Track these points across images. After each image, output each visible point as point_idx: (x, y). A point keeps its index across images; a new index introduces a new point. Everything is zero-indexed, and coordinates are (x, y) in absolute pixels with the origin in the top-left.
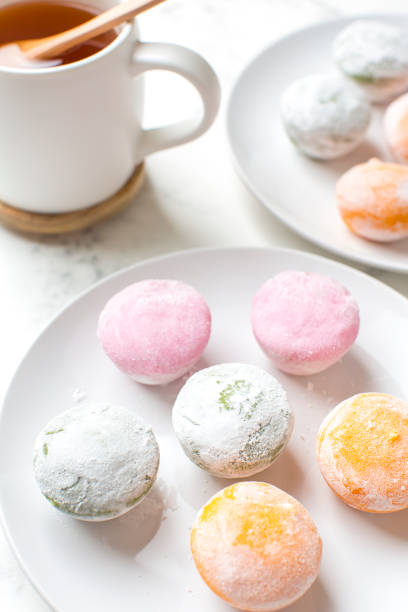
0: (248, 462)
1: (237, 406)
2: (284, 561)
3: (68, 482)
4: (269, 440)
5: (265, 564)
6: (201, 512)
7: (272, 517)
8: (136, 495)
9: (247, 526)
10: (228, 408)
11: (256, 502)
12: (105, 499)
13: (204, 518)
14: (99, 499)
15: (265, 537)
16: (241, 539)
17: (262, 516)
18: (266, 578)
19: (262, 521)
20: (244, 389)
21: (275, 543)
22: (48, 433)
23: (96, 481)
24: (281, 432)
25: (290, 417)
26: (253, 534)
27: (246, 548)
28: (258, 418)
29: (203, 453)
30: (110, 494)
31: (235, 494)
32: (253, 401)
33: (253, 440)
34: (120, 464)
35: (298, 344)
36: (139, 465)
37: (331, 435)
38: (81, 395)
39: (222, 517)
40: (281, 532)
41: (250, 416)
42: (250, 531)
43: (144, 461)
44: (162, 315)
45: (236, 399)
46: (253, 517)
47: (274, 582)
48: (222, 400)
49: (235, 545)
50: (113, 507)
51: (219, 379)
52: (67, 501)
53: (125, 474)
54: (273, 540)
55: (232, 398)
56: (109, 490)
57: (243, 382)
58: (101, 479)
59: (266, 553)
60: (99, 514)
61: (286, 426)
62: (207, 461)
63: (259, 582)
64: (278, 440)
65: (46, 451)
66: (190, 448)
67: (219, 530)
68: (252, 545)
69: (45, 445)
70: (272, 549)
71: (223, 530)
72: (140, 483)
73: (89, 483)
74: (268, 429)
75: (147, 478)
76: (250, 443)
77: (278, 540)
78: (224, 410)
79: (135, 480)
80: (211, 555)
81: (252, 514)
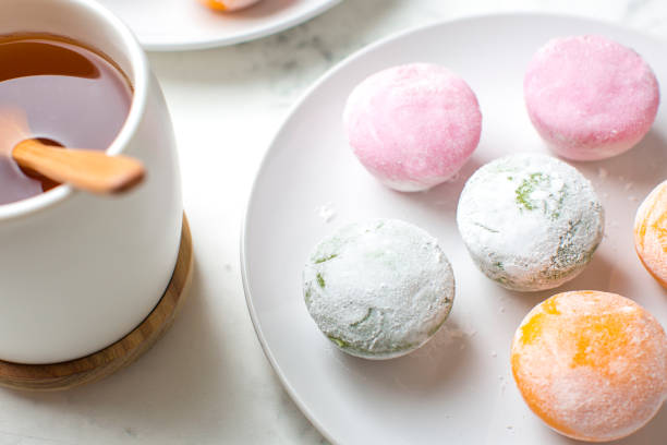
0: (563, 269)
1: (540, 204)
2: (634, 378)
3: (357, 315)
4: (582, 240)
5: (612, 385)
6: (519, 334)
7: (613, 326)
8: (438, 322)
9: (583, 344)
10: (530, 208)
11: (587, 314)
12: (405, 331)
13: (526, 340)
14: (397, 332)
15: (607, 353)
16: (579, 360)
17: (598, 328)
18: (617, 400)
19: (600, 335)
21: (620, 358)
22: (319, 262)
23: (392, 311)
24: (594, 229)
25: (601, 210)
26: (593, 351)
27: (586, 369)
28: (567, 216)
29: (507, 265)
30: (410, 324)
31: (558, 308)
32: (558, 196)
33: (566, 242)
34: (415, 288)
35: (595, 122)
36: (436, 286)
37: (655, 226)
38: (330, 213)
39: (549, 337)
40: (626, 343)
41: (558, 215)
42: (589, 349)
43: (441, 281)
44: (423, 106)
45: (537, 195)
46: (588, 332)
47: (625, 405)
49: (573, 367)
50: (414, 339)
51: (509, 174)
52: (359, 338)
53: (423, 299)
54: (616, 355)
55: (533, 196)
56: (408, 320)
58: (398, 308)
59: (612, 372)
60: (398, 349)
61: (598, 222)
62: (513, 273)
63: (608, 406)
64: (592, 239)
65: (322, 283)
66: (490, 260)
67: (550, 352)
68: (593, 364)
69: (319, 276)
70: (618, 366)
71: (555, 352)
72: (440, 308)
73: (383, 314)
74: (579, 227)
75: (447, 300)
76: (563, 246)
77: (623, 355)
78: (525, 211)
79: (435, 304)
80: (546, 382)
81: (585, 329)
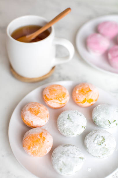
20: (99, 142)
48: (104, 139)
57: (99, 145)
